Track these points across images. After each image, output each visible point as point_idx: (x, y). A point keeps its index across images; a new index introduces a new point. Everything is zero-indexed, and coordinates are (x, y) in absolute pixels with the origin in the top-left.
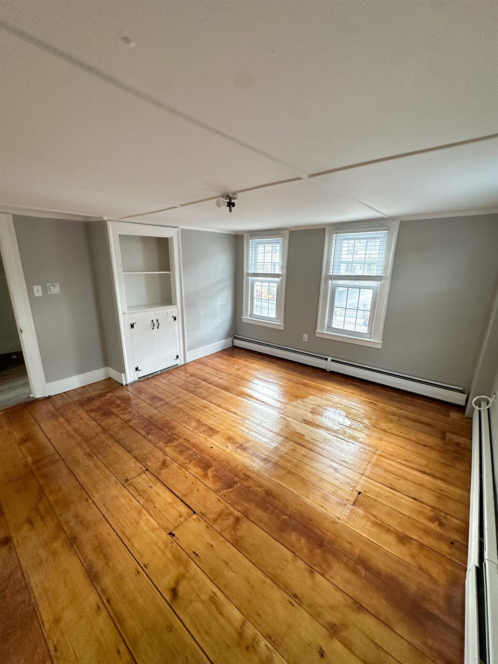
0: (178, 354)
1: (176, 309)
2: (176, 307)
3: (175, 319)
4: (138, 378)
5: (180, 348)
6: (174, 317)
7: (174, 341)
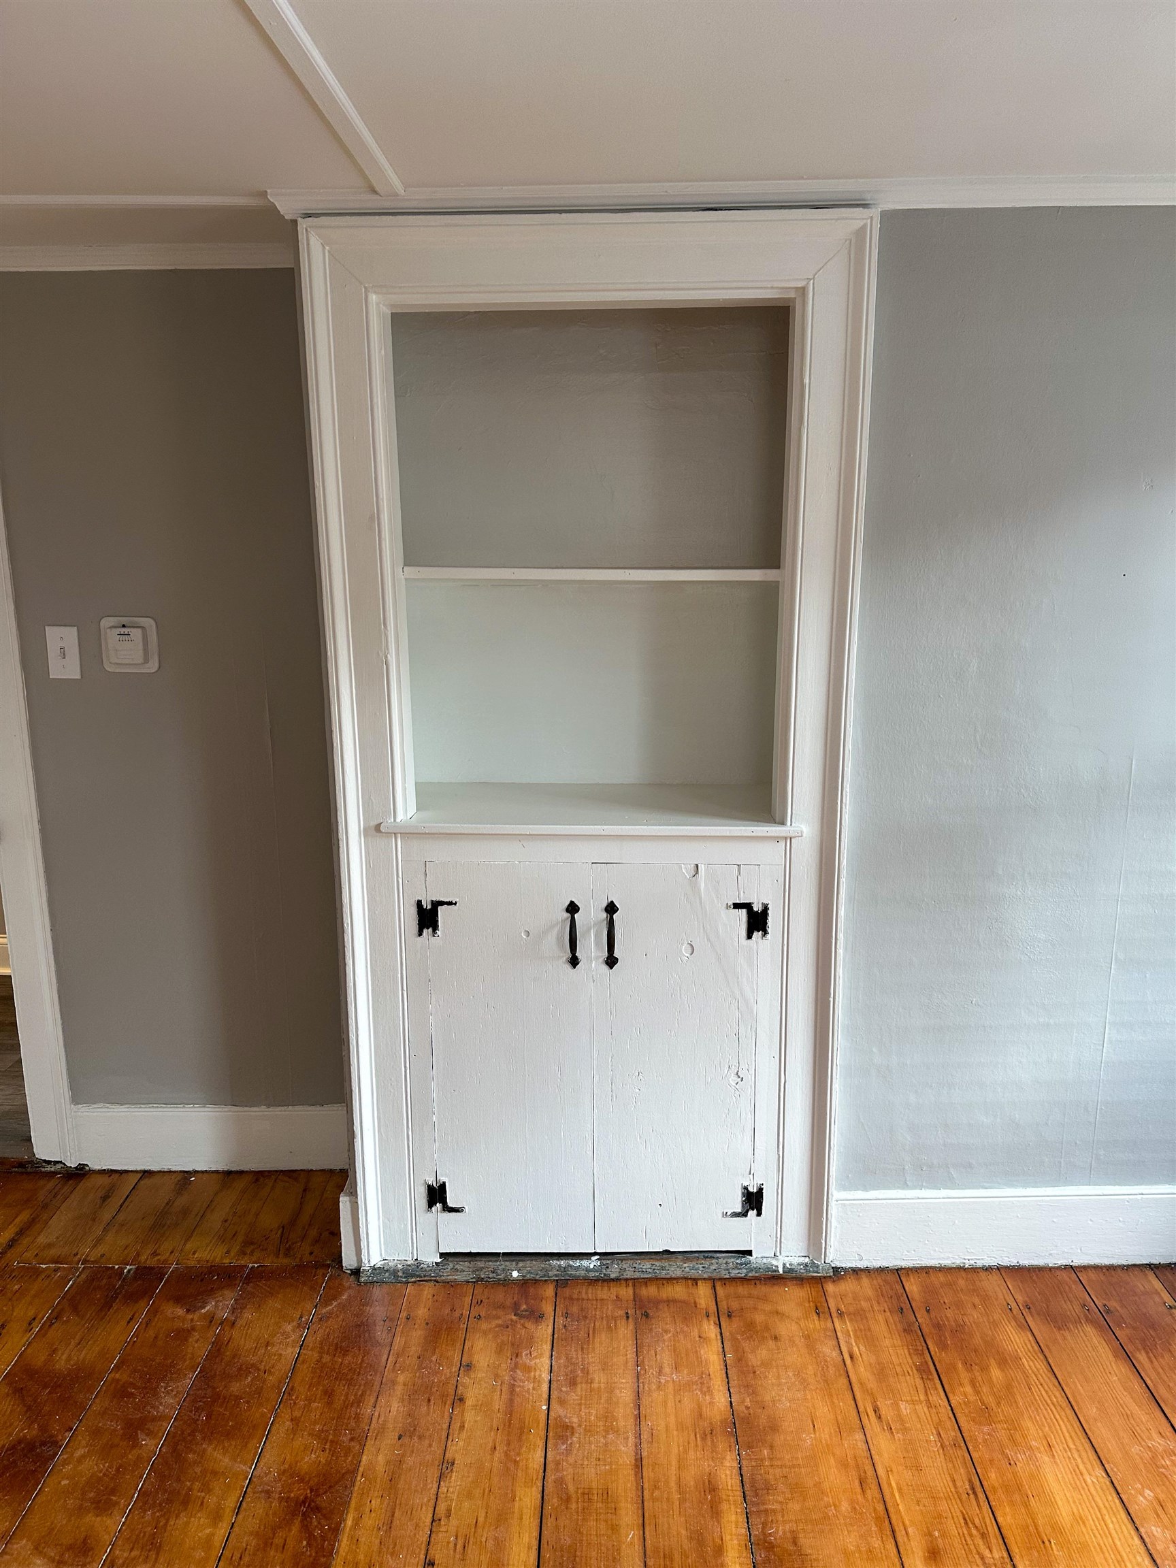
0: (763, 1178)
1: (771, 855)
2: (777, 839)
3: (757, 922)
4: (442, 1255)
5: (780, 1144)
6: (747, 906)
7: (733, 1079)
